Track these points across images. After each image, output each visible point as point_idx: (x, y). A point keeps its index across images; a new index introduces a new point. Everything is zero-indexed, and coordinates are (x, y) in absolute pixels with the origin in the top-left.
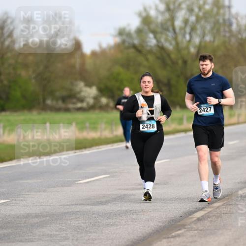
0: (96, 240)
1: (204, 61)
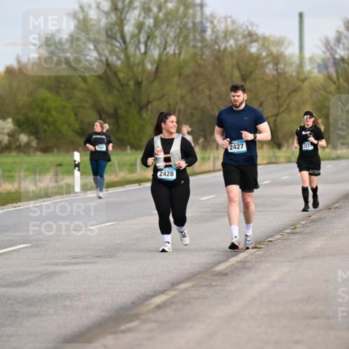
1: (235, 92)
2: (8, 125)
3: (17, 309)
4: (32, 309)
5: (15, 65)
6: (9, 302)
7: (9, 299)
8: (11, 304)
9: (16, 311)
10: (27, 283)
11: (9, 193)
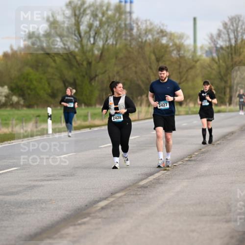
0: (8, 227)
1: (162, 71)
2: (5, 90)
3: (11, 210)
4: (20, 210)
5: (9, 51)
6: (6, 205)
7: (6, 203)
8: (7, 206)
9: (11, 211)
10: (17, 193)
11: (5, 134)
